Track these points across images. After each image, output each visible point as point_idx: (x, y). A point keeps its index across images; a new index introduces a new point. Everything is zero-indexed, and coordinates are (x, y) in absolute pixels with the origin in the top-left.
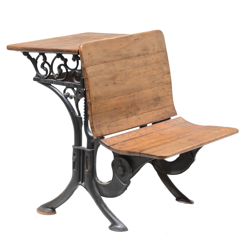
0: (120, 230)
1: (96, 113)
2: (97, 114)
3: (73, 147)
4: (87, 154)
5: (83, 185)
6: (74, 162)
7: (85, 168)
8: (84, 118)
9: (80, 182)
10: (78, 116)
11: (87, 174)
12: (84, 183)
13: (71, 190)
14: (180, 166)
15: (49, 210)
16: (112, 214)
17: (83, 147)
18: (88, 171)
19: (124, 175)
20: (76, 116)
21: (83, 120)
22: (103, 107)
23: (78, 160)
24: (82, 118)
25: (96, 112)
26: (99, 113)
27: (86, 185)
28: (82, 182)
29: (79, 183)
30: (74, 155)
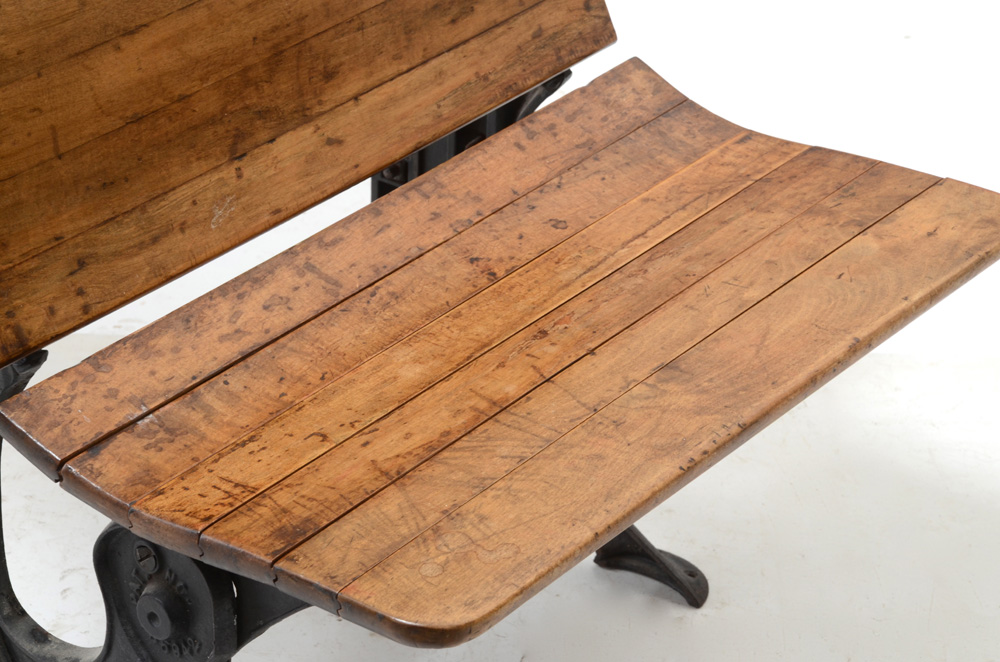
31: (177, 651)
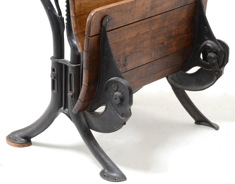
0: (115, 179)
1: (83, 13)
2: (83, 15)
3: (51, 59)
4: (70, 71)
5: (66, 113)
6: (53, 79)
7: (69, 90)
8: (66, 19)
9: (62, 108)
10: (58, 16)
11: (71, 98)
12: (67, 110)
13: (50, 118)
14: (202, 80)
15: (22, 141)
16: (105, 156)
17: (66, 60)
18: (72, 94)
19: (122, 105)
20: (55, 16)
21: (65, 22)
22: (94, 4)
23: (59, 78)
24: (63, 18)
25: (82, 11)
26: (87, 13)
27: (69, 112)
28: (65, 109)
29: (60, 109)
30: (53, 70)
31: (120, 106)
